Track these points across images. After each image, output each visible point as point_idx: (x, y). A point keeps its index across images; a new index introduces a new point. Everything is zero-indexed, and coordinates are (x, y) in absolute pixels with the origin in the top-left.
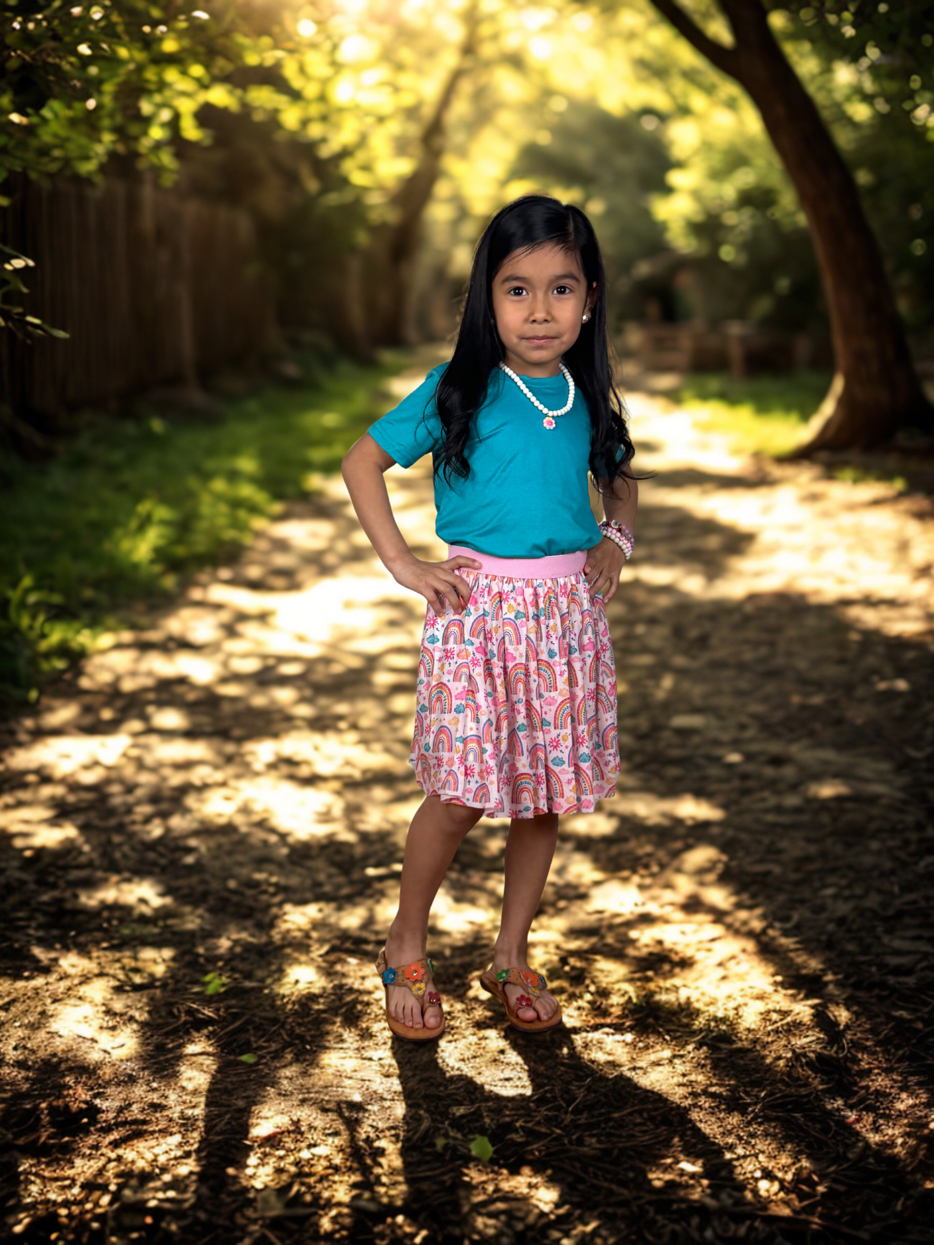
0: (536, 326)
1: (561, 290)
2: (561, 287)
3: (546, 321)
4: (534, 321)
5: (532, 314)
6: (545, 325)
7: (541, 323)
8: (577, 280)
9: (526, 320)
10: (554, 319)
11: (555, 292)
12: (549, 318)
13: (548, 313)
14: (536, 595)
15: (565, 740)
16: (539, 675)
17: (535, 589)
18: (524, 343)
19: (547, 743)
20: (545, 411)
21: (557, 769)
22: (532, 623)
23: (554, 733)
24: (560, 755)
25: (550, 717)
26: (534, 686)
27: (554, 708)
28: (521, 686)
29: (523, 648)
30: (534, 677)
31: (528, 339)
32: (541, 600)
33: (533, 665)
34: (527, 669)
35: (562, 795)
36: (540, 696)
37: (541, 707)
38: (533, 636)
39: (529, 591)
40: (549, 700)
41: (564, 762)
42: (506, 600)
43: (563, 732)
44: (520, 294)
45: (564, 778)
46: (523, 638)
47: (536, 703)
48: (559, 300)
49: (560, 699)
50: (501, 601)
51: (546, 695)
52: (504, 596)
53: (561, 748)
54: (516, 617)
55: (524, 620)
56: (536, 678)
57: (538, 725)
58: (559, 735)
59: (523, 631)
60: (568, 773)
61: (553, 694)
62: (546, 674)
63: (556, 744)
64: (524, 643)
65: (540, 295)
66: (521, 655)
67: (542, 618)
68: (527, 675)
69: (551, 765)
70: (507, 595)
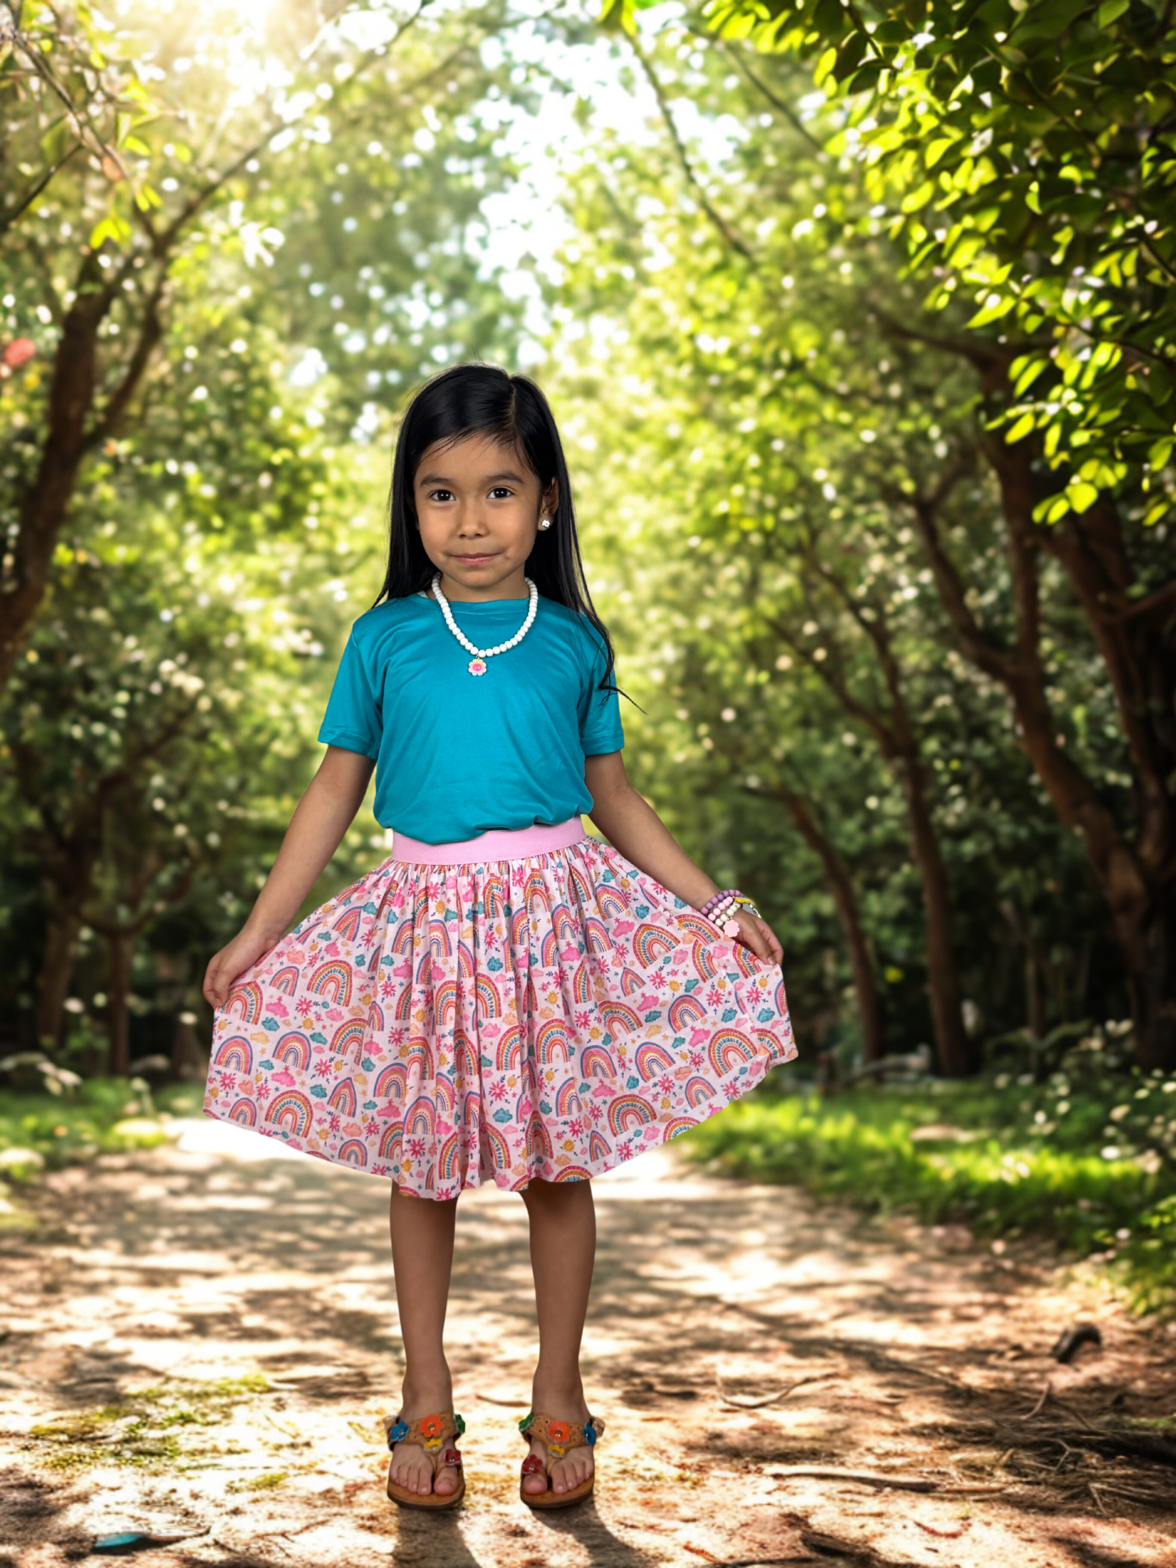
0: (466, 541)
1: (501, 493)
2: (500, 490)
3: (478, 535)
4: (463, 536)
5: (459, 526)
6: (479, 541)
7: (471, 538)
8: (519, 480)
9: (452, 535)
10: (488, 533)
11: (492, 495)
12: (481, 532)
13: (481, 524)
14: (474, 886)
15: (512, 1086)
16: (477, 996)
17: (473, 877)
18: (453, 562)
19: (487, 1090)
20: (474, 651)
21: (500, 1127)
22: (468, 924)
23: (496, 1076)
24: (506, 1107)
25: (490, 1054)
26: (469, 1011)
27: (496, 1040)
28: (452, 1012)
29: (453, 960)
30: (470, 998)
31: (458, 556)
32: (480, 891)
33: (468, 983)
34: (459, 988)
35: (509, 1165)
36: (477, 1025)
37: (479, 1040)
38: (469, 942)
39: (465, 880)
40: (490, 1029)
41: (511, 1117)
42: (434, 895)
43: (508, 1074)
44: (446, 499)
45: (511, 1139)
46: (454, 944)
47: (472, 1036)
48: (495, 506)
49: (505, 1028)
50: (427, 900)
51: (485, 1022)
52: (432, 891)
53: (506, 1097)
54: (446, 919)
55: (456, 921)
56: (473, 1000)
57: (473, 1064)
58: (503, 1079)
59: (454, 937)
60: (516, 1131)
61: (495, 1021)
62: (485, 994)
63: (499, 1092)
64: (455, 952)
65: (470, 501)
66: (452, 970)
67: (481, 916)
68: (460, 995)
69: (490, 1120)
70: (436, 888)
